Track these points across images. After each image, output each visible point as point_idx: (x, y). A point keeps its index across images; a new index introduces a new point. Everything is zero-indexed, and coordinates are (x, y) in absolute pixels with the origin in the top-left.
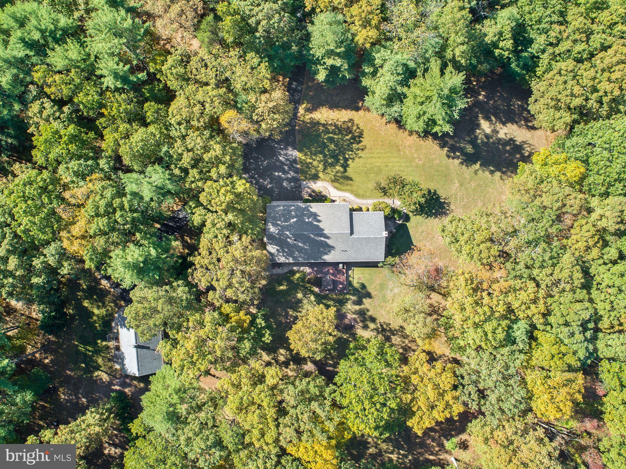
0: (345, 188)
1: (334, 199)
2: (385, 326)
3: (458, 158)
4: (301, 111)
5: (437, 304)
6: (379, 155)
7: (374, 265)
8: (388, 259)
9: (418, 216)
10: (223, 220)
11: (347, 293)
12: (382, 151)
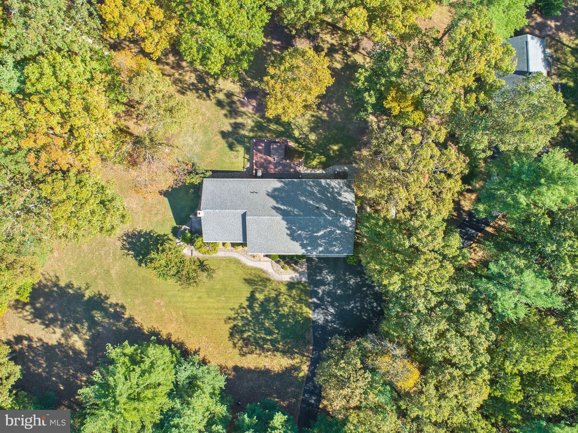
0: (253, 272)
1: (267, 259)
2: (204, 95)
3: (111, 305)
4: (305, 368)
5: (139, 122)
6: (209, 311)
7: (217, 174)
8: (198, 181)
9: (162, 233)
10: (419, 240)
11: (252, 138)
12: (205, 316)
